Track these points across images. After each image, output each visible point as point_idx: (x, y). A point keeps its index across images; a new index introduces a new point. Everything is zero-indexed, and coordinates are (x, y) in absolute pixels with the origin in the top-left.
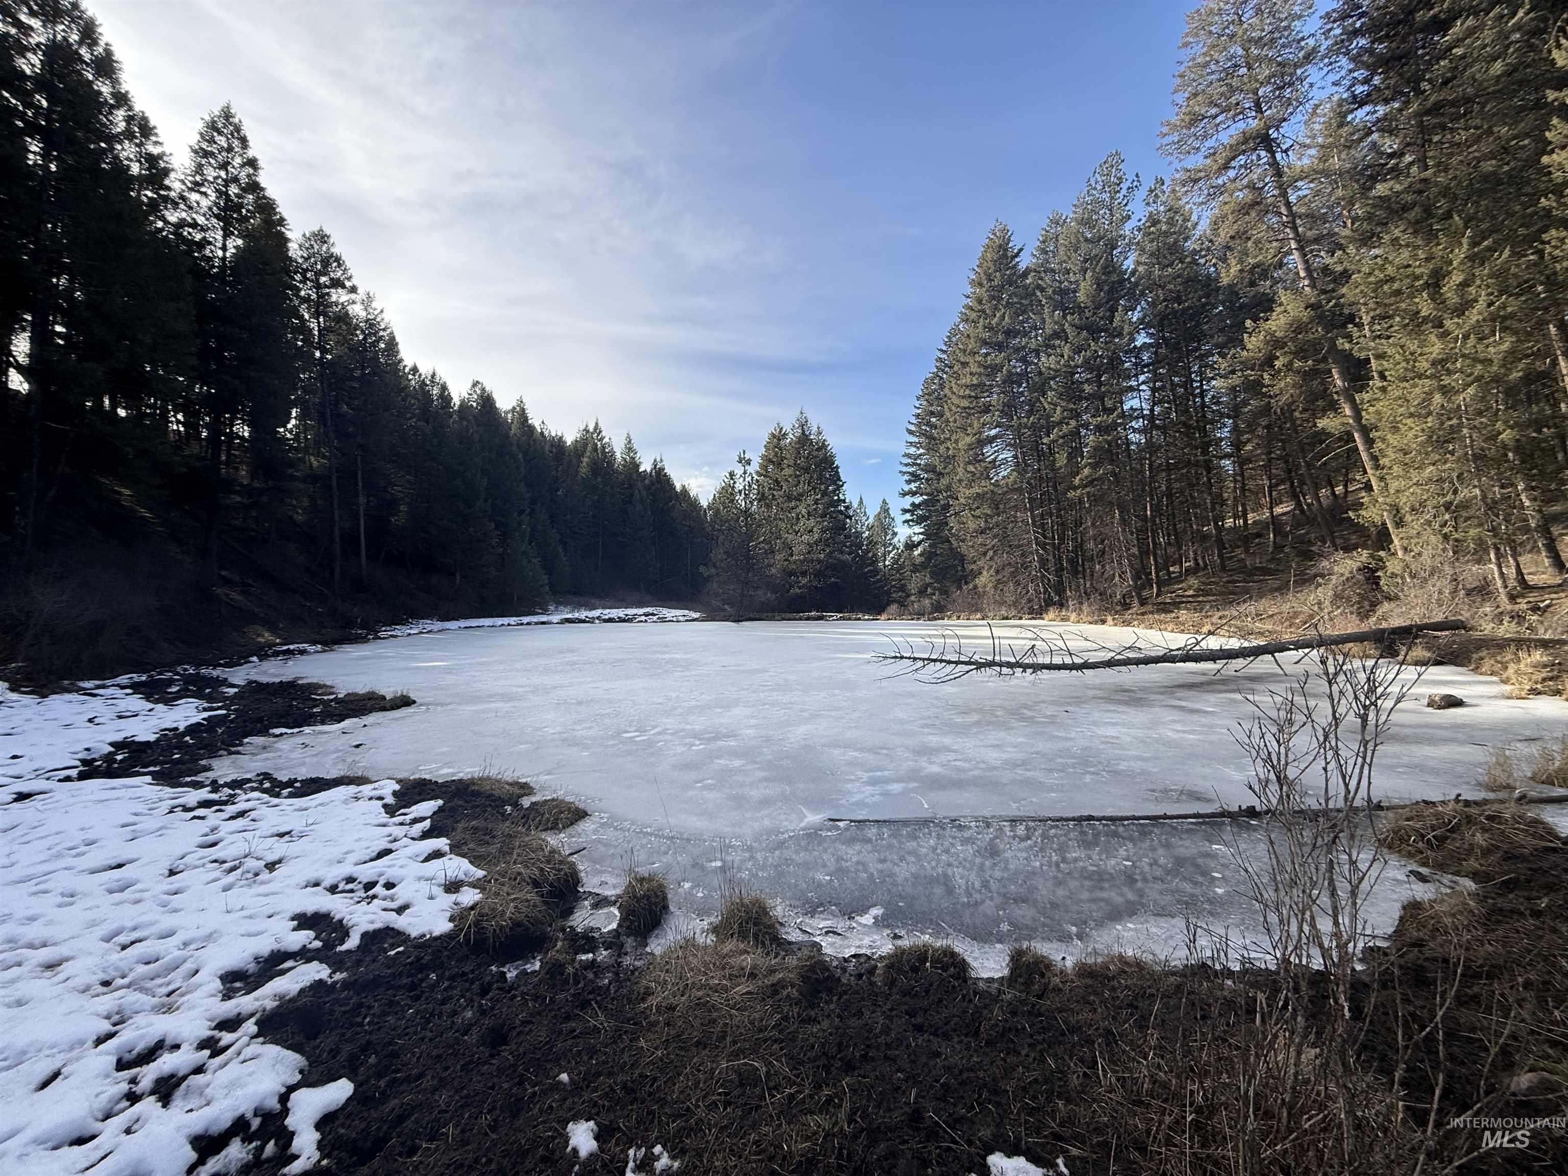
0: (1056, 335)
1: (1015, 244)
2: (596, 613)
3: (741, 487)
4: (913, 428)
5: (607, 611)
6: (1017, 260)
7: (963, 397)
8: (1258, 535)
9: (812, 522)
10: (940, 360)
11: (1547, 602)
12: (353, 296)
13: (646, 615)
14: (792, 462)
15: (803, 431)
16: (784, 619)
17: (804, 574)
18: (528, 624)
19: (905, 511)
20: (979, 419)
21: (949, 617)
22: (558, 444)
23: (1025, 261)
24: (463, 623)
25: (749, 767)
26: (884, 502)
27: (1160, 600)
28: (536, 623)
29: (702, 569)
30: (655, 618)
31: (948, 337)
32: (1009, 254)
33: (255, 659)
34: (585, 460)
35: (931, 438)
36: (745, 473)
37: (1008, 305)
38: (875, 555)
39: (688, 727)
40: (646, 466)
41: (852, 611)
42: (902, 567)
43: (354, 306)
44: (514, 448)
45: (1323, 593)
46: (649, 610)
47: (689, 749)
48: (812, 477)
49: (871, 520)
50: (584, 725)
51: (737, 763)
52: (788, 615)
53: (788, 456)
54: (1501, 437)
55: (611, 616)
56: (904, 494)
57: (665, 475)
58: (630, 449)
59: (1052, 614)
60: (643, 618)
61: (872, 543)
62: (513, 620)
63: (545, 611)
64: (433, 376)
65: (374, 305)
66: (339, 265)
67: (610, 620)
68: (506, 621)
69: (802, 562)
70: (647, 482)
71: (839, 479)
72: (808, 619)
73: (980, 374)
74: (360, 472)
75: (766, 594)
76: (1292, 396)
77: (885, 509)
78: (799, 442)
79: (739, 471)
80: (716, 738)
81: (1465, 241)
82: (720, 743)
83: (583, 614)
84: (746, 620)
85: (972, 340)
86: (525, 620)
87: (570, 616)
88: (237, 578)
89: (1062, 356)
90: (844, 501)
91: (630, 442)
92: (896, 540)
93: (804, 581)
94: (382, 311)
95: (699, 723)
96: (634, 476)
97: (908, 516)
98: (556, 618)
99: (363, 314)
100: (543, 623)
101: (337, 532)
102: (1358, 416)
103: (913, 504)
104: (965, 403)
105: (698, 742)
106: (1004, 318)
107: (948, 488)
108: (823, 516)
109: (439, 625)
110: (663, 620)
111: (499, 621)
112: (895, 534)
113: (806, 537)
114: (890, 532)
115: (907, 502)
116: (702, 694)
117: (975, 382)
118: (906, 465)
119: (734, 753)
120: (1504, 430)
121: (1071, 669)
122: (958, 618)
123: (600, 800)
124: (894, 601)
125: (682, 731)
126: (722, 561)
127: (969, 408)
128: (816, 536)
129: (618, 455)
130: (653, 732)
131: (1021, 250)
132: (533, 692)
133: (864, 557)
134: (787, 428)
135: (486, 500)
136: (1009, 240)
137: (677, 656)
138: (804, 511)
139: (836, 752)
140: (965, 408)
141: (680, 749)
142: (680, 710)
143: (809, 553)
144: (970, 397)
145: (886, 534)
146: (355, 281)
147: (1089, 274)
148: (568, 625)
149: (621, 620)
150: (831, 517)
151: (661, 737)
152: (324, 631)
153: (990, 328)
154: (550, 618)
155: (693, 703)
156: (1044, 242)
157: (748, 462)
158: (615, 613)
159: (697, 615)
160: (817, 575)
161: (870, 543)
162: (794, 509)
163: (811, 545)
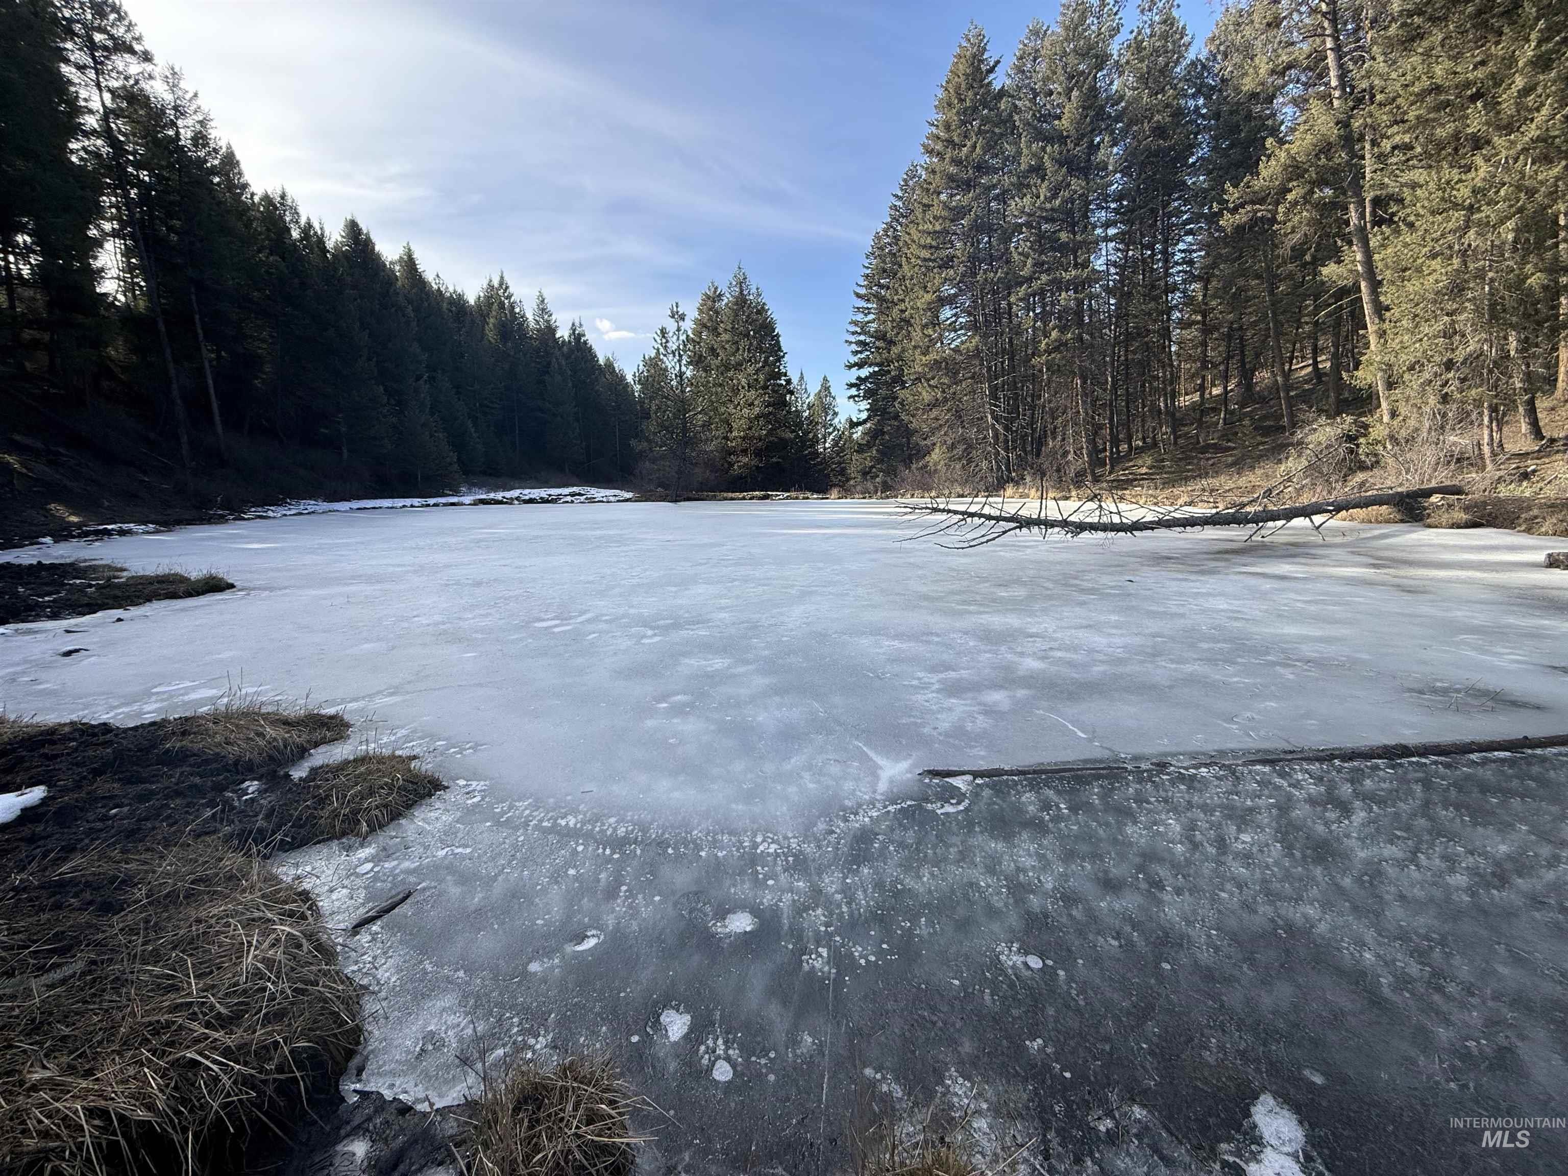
0: (1033, 170)
1: (991, 56)
2: (515, 493)
3: (675, 347)
4: (863, 291)
5: (526, 491)
6: (992, 76)
7: (924, 247)
8: (1214, 410)
9: (752, 394)
10: (895, 208)
11: (1533, 467)
12: (148, 67)
13: (573, 495)
14: (729, 327)
15: (741, 291)
16: (726, 499)
18: (435, 505)
19: (851, 385)
20: (940, 274)
21: (903, 496)
22: (457, 303)
23: (999, 80)
24: (355, 504)
25: (741, 669)
26: (825, 379)
27: (1112, 477)
28: (445, 505)
29: (633, 442)
30: (582, 498)
31: (905, 180)
32: (984, 68)
33: (48, 540)
34: (492, 320)
35: (881, 300)
36: (679, 330)
37: (980, 132)
38: (815, 436)
39: (632, 611)
40: (563, 333)
41: (800, 489)
42: (842, 449)
43: (152, 82)
44: (401, 298)
45: (1293, 464)
46: (575, 489)
47: (638, 643)
48: (751, 344)
49: (812, 398)
50: (477, 612)
51: (718, 663)
53: (725, 318)
54: (1529, 281)
55: (532, 496)
56: (850, 367)
57: (585, 343)
58: (543, 310)
59: (1010, 490)
60: (569, 499)
61: (812, 422)
62: (416, 501)
63: (456, 493)
64: (283, 197)
65: (182, 85)
66: (121, 18)
67: (531, 501)
68: (408, 502)
69: (742, 439)
70: (565, 349)
71: (780, 349)
73: (944, 219)
74: (197, 317)
75: (703, 473)
76: (1306, 235)
77: (826, 388)
78: (736, 304)
79: (671, 325)
80: (677, 626)
81: (1534, 36)
82: (684, 633)
83: (499, 496)
84: (685, 500)
85: (938, 177)
86: (431, 501)
87: (483, 497)
88: (39, 445)
89: (1038, 197)
90: (785, 375)
91: (543, 301)
92: (836, 421)
93: (745, 460)
94: (196, 95)
95: (648, 605)
96: (550, 343)
97: (854, 391)
98: (467, 499)
99: (169, 97)
100: (453, 504)
101: (175, 393)
102: (1368, 261)
103: (859, 378)
104: (925, 254)
105: (650, 633)
106: (975, 149)
107: (900, 358)
108: (765, 387)
109: (326, 506)
110: (591, 500)
111: (399, 502)
112: (836, 414)
114: (831, 412)
115: (855, 373)
116: (646, 570)
117: (938, 228)
118: (853, 333)
119: (708, 647)
120: (1533, 274)
121: (1118, 531)
122: (912, 496)
123: (474, 748)
124: (835, 485)
125: (624, 616)
126: (655, 434)
127: (930, 260)
128: (757, 410)
129: (530, 316)
130: (580, 619)
131: (998, 62)
132: (415, 572)
133: (803, 440)
134: (723, 288)
135: (369, 359)
136: (985, 50)
137: (611, 532)
138: (744, 382)
139: (865, 641)
140: (925, 260)
141: (625, 643)
142: (617, 590)
143: (750, 428)
144: (931, 247)
145: (827, 414)
146: (148, 44)
147: (1075, 93)
148: (482, 506)
149: (544, 501)
150: (773, 390)
151: (590, 627)
152: (169, 512)
153: (957, 162)
154: (462, 499)
155: (635, 581)
156: (1021, 58)
157: (682, 317)
158: (536, 493)
159: (629, 495)
160: (758, 453)
161: (809, 423)
162: (732, 379)
163: (752, 421)
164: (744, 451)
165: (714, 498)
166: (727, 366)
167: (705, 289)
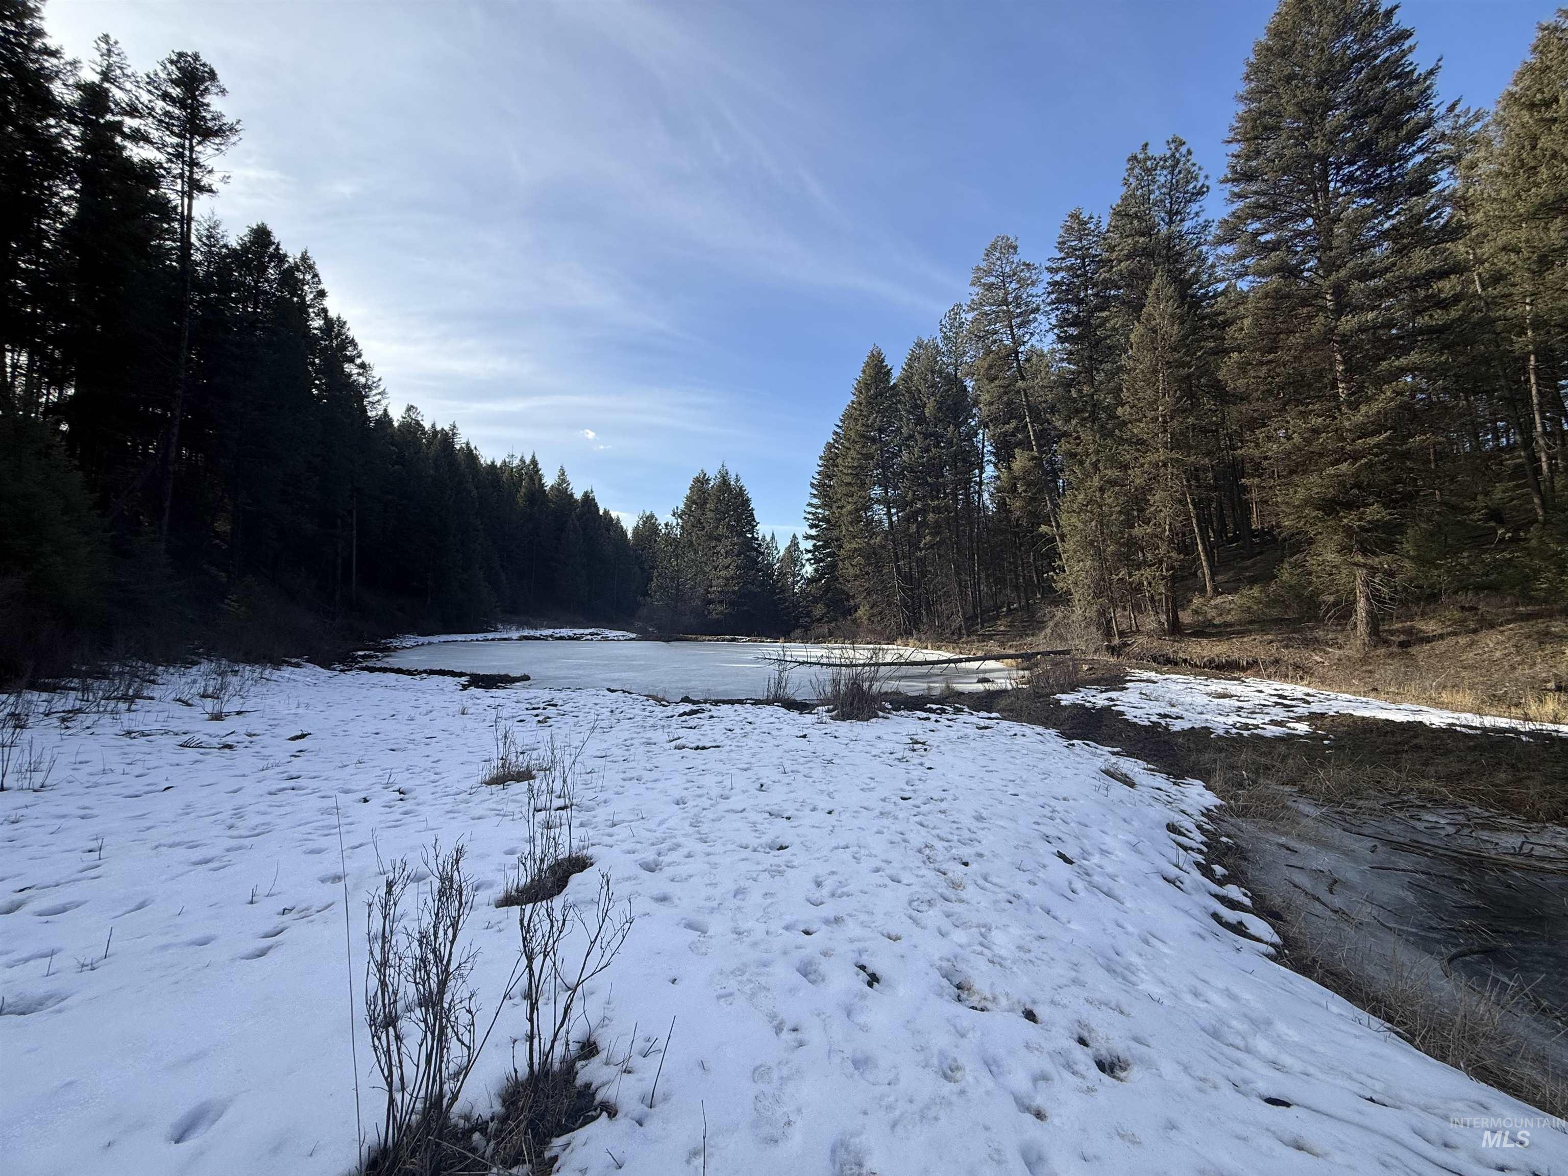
0: (910, 438)
1: (888, 362)
2: (549, 632)
4: (815, 482)
5: (557, 631)
6: (889, 374)
9: (729, 560)
10: (835, 433)
13: (591, 634)
14: (712, 505)
15: (724, 479)
18: (493, 640)
19: (809, 551)
23: (896, 375)
24: (440, 638)
26: (793, 537)
28: (500, 640)
29: (639, 598)
30: (599, 637)
32: (884, 371)
34: (524, 490)
38: (785, 584)
41: (758, 635)
42: (807, 596)
46: (594, 630)
48: (730, 518)
49: (781, 554)
53: (710, 499)
55: (562, 635)
56: (808, 537)
60: (589, 637)
61: (782, 573)
62: (480, 636)
67: (561, 638)
69: (720, 593)
70: (578, 510)
71: (754, 520)
72: (724, 640)
74: (355, 511)
75: (690, 619)
77: (794, 544)
78: (719, 484)
83: (538, 633)
84: (674, 641)
86: (490, 636)
87: (526, 634)
90: (757, 539)
92: (804, 571)
93: (721, 608)
96: (567, 506)
97: (810, 556)
98: (514, 635)
100: (505, 639)
102: (1058, 527)
103: (814, 547)
106: (875, 420)
108: (738, 555)
109: (423, 639)
110: (606, 639)
112: (802, 566)
113: (723, 573)
114: (797, 566)
115: (810, 544)
118: (809, 512)
126: (655, 592)
128: (732, 571)
131: (892, 368)
133: (775, 586)
134: (710, 475)
136: (882, 362)
138: (722, 551)
143: (726, 585)
147: (932, 398)
149: (570, 638)
150: (745, 555)
153: (867, 426)
154: (510, 635)
158: (565, 632)
159: (634, 636)
160: (732, 603)
161: (780, 574)
162: (714, 547)
163: (727, 579)
164: (721, 602)
165: (696, 640)
166: (710, 537)
167: (696, 475)
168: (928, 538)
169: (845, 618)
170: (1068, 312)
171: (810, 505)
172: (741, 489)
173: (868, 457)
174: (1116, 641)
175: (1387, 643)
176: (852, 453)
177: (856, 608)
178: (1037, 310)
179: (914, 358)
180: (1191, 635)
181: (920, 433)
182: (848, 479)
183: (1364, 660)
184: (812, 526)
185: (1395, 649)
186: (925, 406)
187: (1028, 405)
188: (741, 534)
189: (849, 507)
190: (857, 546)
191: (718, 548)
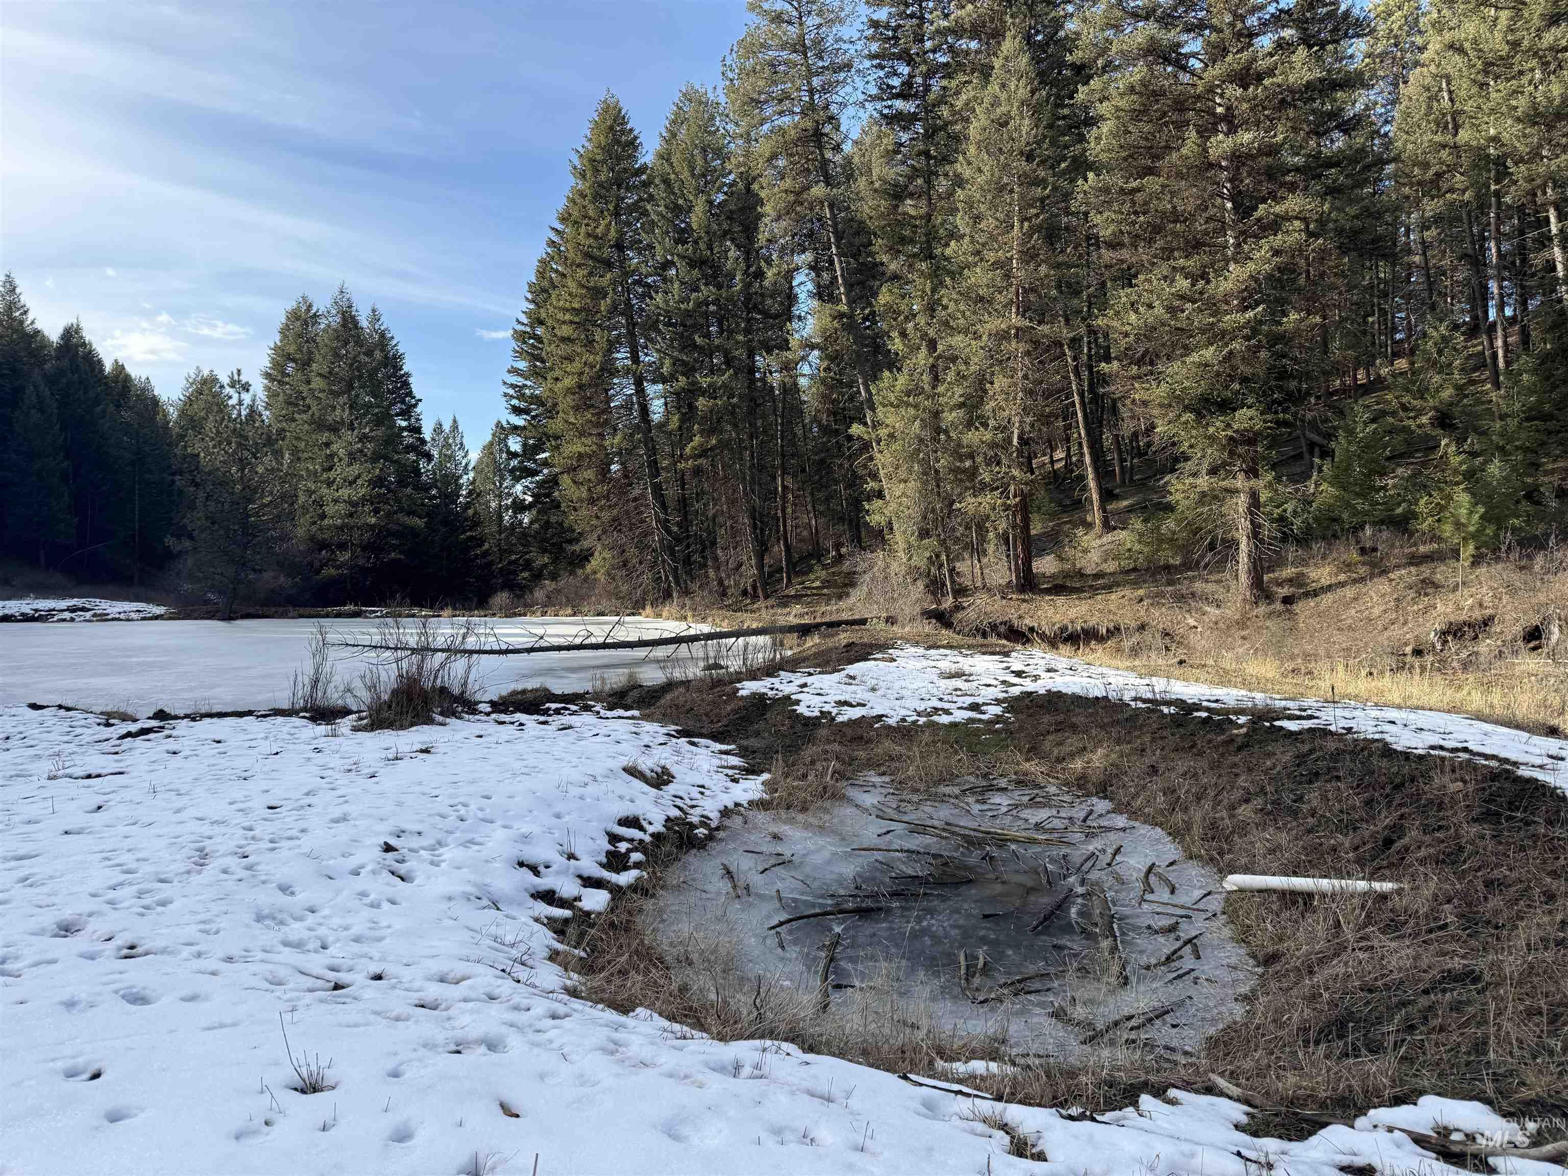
4: (521, 329)
7: (564, 323)
9: (355, 469)
10: (552, 243)
13: (73, 609)
16: (301, 616)
17: (342, 546)
29: (169, 541)
30: (88, 615)
32: (625, 140)
35: (535, 358)
46: (77, 601)
49: (474, 457)
52: (312, 611)
59: (648, 608)
60: (67, 615)
61: (474, 493)
69: (341, 528)
71: (410, 394)
72: (338, 615)
73: (582, 297)
75: (276, 578)
78: (340, 331)
90: (419, 429)
91: (13, 290)
93: (344, 557)
106: (609, 228)
110: (103, 618)
113: (345, 493)
117: (577, 305)
126: (202, 530)
128: (363, 490)
133: (460, 515)
134: (321, 306)
143: (351, 515)
144: (573, 322)
149: (26, 618)
160: (365, 548)
161: (470, 493)
162: (327, 445)
163: (354, 504)
166: (320, 425)
167: (291, 305)
168: (697, 439)
169: (572, 573)
170: (895, 74)
171: (514, 371)
172: (383, 335)
173: (598, 293)
174: (948, 602)
175: (1269, 597)
176: (572, 285)
177: (585, 557)
178: (848, 66)
179: (678, 121)
180: (1048, 591)
181: (682, 257)
182: (566, 331)
183: (1242, 624)
184: (517, 411)
185: (1278, 606)
186: (690, 209)
187: (835, 225)
188: (384, 419)
189: (568, 382)
190: (582, 450)
191: (334, 447)
